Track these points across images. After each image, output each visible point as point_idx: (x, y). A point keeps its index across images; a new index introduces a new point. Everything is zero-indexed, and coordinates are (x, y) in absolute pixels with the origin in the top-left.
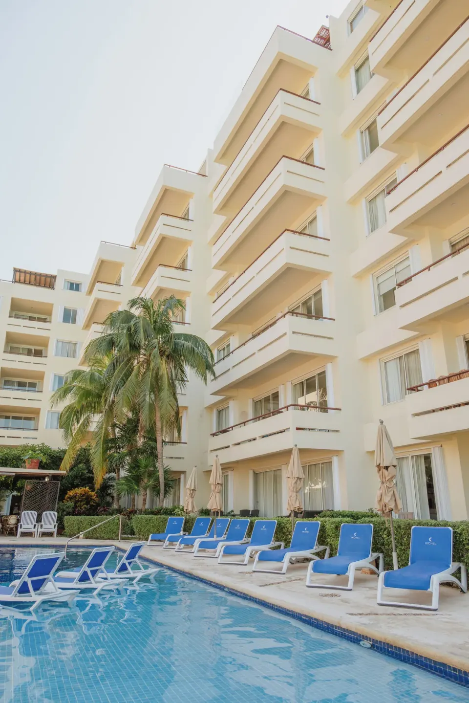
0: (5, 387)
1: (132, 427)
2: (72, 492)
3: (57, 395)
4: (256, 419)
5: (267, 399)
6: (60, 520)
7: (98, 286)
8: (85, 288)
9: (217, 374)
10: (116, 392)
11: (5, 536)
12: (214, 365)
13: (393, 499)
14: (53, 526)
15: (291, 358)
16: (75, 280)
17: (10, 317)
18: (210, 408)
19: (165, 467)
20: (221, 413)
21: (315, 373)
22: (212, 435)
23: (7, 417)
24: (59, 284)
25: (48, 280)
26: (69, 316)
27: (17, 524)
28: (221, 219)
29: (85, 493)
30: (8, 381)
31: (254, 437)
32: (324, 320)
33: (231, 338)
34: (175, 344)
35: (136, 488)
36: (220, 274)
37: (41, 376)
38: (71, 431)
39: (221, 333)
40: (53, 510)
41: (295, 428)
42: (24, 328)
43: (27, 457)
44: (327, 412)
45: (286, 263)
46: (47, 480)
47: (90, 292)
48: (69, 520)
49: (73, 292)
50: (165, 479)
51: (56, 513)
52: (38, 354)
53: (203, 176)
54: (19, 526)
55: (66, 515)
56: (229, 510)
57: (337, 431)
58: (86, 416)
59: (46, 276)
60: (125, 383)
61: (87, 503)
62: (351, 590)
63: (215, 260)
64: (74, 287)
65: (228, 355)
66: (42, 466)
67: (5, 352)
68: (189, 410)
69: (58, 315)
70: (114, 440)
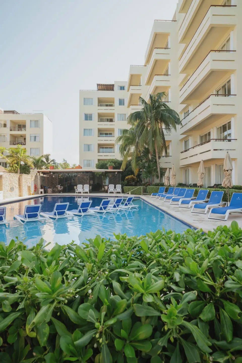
0: (101, 136)
1: (147, 151)
2: (127, 177)
3: (117, 141)
4: (202, 144)
5: (206, 135)
6: (122, 188)
7: (131, 87)
8: (126, 88)
9: (183, 125)
10: (139, 138)
11: (105, 193)
12: (181, 121)
13: (229, 182)
14: (120, 190)
15: (213, 117)
16: (122, 85)
17: (98, 106)
18: (181, 140)
19: (160, 167)
20: (186, 142)
21: (227, 122)
22: (181, 152)
23: (103, 148)
24: (116, 88)
25: (111, 86)
26: (121, 102)
27: (108, 189)
28: (183, 46)
29: (132, 177)
30: (101, 133)
31: (196, 154)
32: (231, 96)
33: (190, 107)
34: (162, 115)
35: (149, 175)
36: (184, 75)
37: (113, 130)
38: (123, 154)
39: (184, 106)
40: (120, 184)
41: (213, 150)
42: (104, 110)
43: (108, 165)
44: (230, 141)
45: (211, 69)
46: (116, 173)
47: (128, 90)
48: (125, 188)
49: (122, 91)
50: (160, 172)
51: (121, 185)
52: (111, 120)
53: (175, 21)
54: (109, 190)
55: (125, 186)
56: (190, 184)
57: (235, 150)
58: (128, 147)
59: (110, 85)
60: (142, 134)
61: (133, 181)
62: (206, 214)
63: (180, 69)
64: (122, 88)
65: (188, 115)
66: (114, 168)
67: (98, 121)
68: (172, 141)
69: (117, 102)
70: (139, 157)
